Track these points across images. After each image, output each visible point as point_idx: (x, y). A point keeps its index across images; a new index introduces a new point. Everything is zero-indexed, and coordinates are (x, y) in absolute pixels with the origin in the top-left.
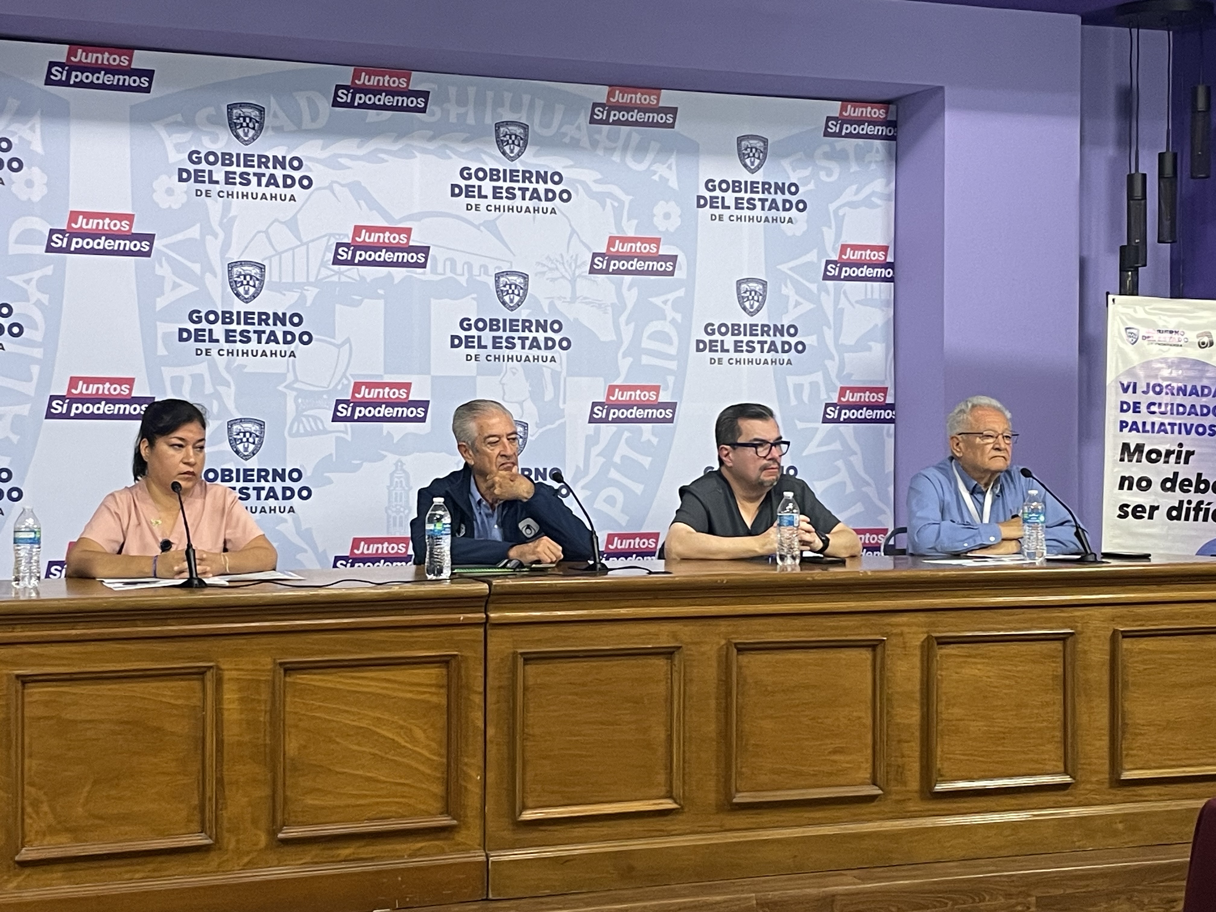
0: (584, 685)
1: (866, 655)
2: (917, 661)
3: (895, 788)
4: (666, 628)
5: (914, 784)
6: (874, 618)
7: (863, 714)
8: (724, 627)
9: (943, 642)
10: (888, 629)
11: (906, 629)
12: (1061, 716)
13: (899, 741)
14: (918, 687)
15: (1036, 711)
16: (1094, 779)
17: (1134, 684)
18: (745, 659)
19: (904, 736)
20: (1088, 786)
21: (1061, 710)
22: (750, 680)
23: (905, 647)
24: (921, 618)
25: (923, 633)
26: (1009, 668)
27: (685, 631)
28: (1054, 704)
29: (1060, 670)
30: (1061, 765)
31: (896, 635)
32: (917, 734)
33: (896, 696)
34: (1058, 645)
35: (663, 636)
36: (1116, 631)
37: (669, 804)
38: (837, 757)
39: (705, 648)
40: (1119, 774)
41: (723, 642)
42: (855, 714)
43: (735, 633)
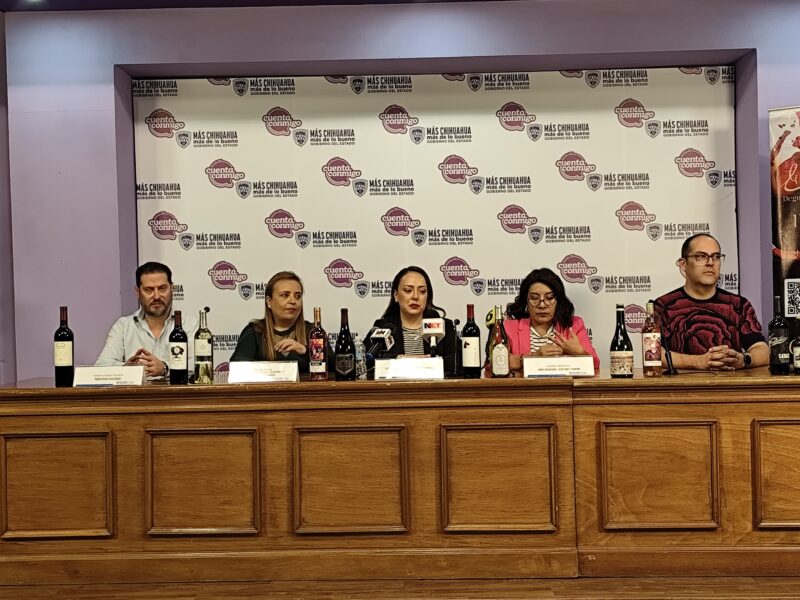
0: (47, 455)
1: (246, 440)
2: (285, 444)
3: (269, 529)
4: (102, 421)
5: (284, 526)
6: (253, 416)
7: (244, 479)
8: (142, 420)
9: (302, 432)
10: (263, 422)
11: (276, 423)
12: (397, 484)
13: (272, 498)
14: (285, 462)
15: (378, 481)
16: (426, 529)
17: (458, 464)
18: (157, 441)
19: (277, 495)
20: (422, 535)
21: (398, 480)
22: (161, 455)
23: (275, 435)
24: (289, 415)
25: (290, 425)
26: (356, 450)
27: (116, 423)
28: (393, 476)
29: (397, 453)
30: (399, 518)
31: (269, 426)
32: (286, 493)
33: (269, 468)
34: (396, 435)
35: (100, 425)
36: (441, 426)
37: (104, 533)
38: (226, 507)
39: (131, 433)
40: (446, 527)
41: (142, 430)
42: (239, 479)
43: (149, 424)
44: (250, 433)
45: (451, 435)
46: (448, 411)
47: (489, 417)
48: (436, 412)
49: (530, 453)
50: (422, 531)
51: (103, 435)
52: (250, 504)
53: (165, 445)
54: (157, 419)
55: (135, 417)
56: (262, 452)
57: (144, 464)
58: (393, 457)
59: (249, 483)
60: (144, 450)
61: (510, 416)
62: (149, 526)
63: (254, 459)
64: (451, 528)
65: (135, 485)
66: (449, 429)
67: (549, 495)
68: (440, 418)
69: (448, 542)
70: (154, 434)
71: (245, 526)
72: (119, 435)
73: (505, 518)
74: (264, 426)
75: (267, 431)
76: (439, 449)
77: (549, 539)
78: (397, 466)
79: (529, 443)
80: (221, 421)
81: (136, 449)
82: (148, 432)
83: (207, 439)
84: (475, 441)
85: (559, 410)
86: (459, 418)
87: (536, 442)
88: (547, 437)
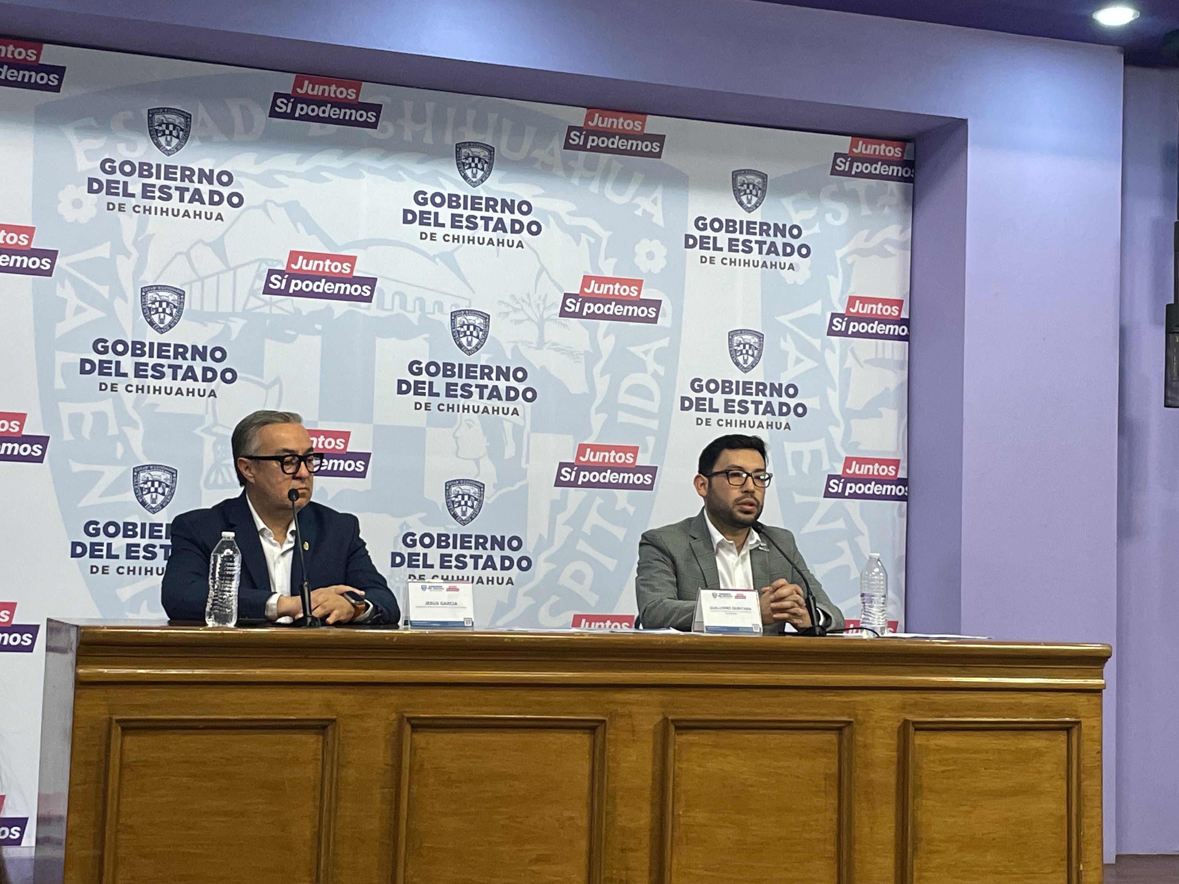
0: (203, 764)
1: (583, 739)
2: (649, 750)
4: (318, 696)
7: (575, 814)
8: (395, 697)
9: (682, 727)
10: (612, 708)
11: (635, 709)
12: (833, 824)
13: (623, 850)
14: (649, 782)
15: (802, 818)
17: (931, 790)
18: (422, 739)
19: (630, 843)
21: (835, 817)
22: (428, 766)
23: (633, 732)
24: (656, 696)
25: (657, 714)
26: (768, 762)
27: (344, 701)
28: (826, 810)
29: (834, 769)
31: (622, 716)
32: (646, 841)
34: (832, 737)
36: (906, 721)
38: (540, 867)
39: (372, 723)
41: (394, 716)
42: (566, 814)
43: (409, 705)
44: (589, 727)
45: (919, 739)
46: (917, 697)
47: (980, 708)
48: (899, 697)
49: (1039, 772)
51: (321, 725)
53: (436, 747)
54: (421, 696)
55: (383, 691)
58: (827, 777)
59: (583, 822)
60: (394, 756)
61: (1011, 708)
65: (374, 825)
66: (919, 728)
67: (1065, 844)
68: (905, 707)
70: (418, 725)
72: (350, 725)
74: (612, 715)
75: (619, 723)
76: (902, 763)
78: (835, 793)
79: (1038, 753)
80: (539, 703)
82: (405, 720)
83: (511, 738)
84: (957, 750)
85: (1082, 699)
86: (934, 708)
87: (1048, 752)
88: (1064, 746)
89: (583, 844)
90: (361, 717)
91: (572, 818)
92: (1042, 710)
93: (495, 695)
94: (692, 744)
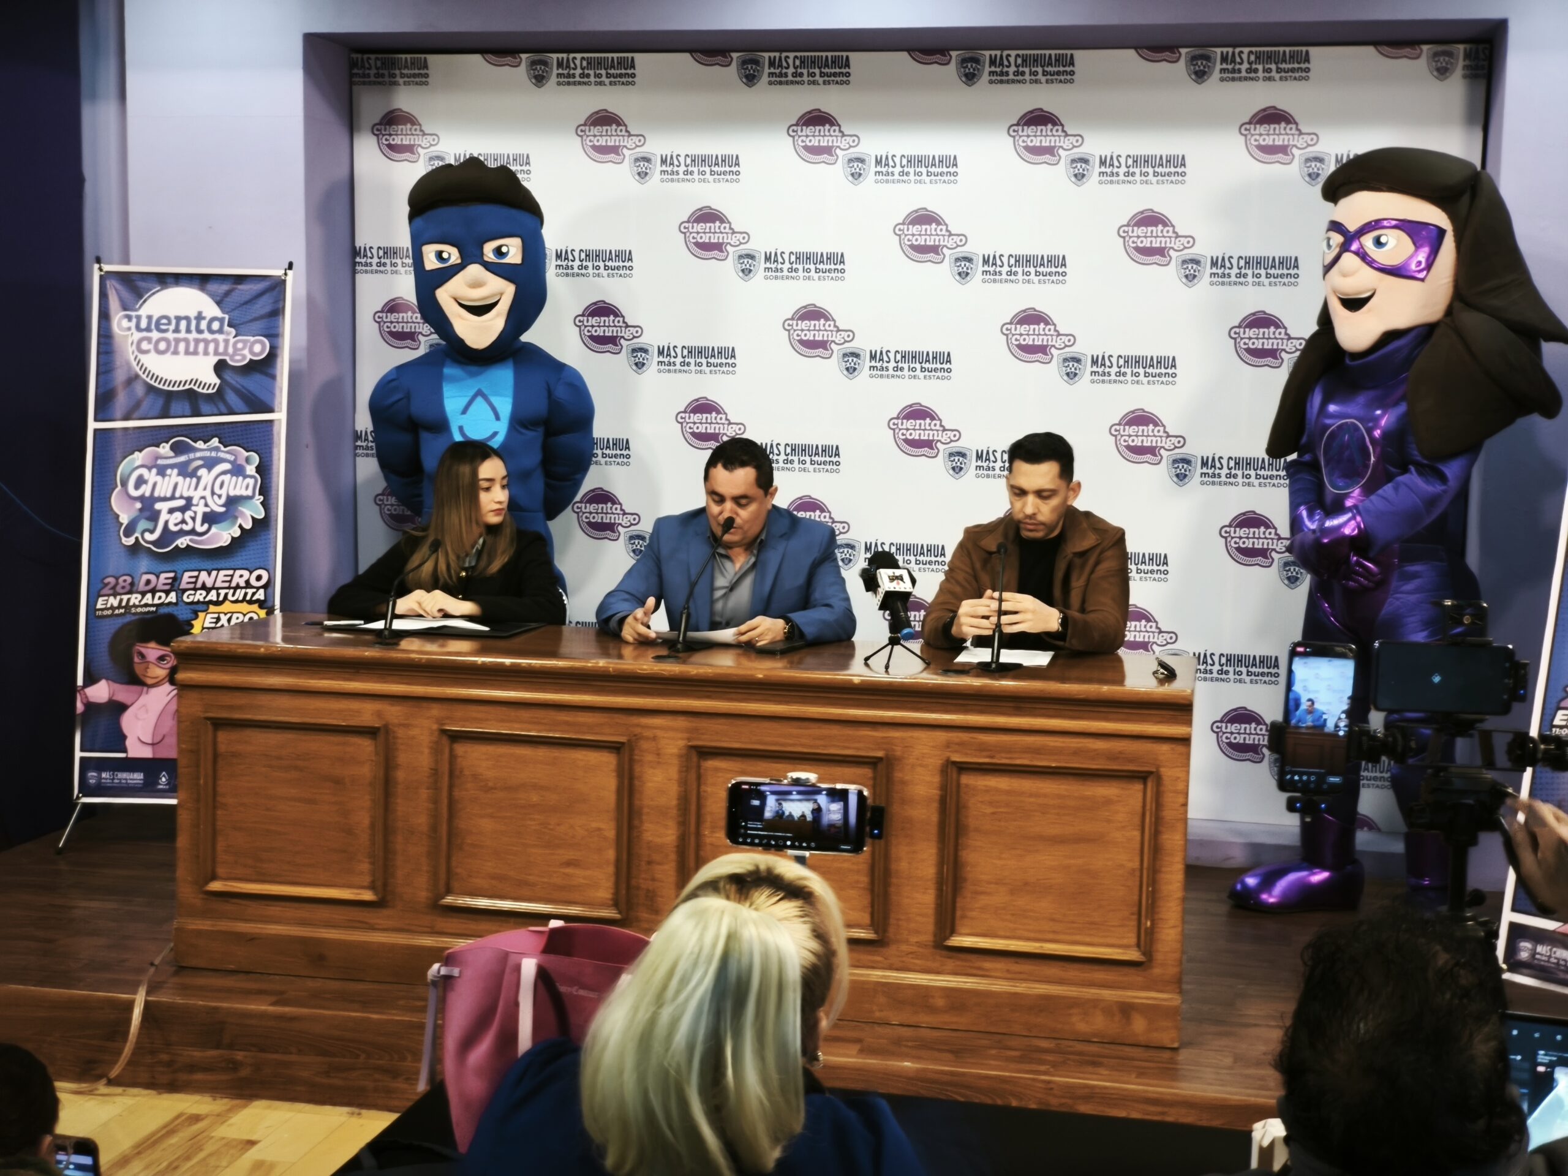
0: (279, 758)
1: (607, 760)
2: (673, 772)
4: (368, 705)
7: (602, 826)
8: (436, 711)
9: (705, 753)
10: (638, 730)
11: (659, 733)
13: (649, 863)
14: (674, 802)
16: (914, 939)
17: (978, 830)
18: (460, 749)
19: (656, 857)
20: (905, 947)
22: (466, 772)
23: (658, 754)
24: (681, 722)
25: (682, 739)
27: (393, 713)
30: (866, 915)
31: (647, 738)
32: (673, 856)
33: (645, 810)
34: (866, 771)
35: (366, 714)
36: (948, 761)
37: (368, 896)
38: (569, 870)
39: (414, 732)
40: (947, 938)
41: (435, 727)
42: (594, 825)
43: (448, 718)
44: (615, 748)
45: (967, 779)
46: (964, 736)
47: (1037, 751)
48: (942, 736)
49: (1109, 821)
50: (907, 942)
51: (370, 732)
52: (611, 869)
53: (474, 756)
54: (460, 711)
55: (425, 704)
56: (637, 783)
57: (435, 786)
59: (611, 833)
60: (437, 762)
61: (1076, 752)
62: (442, 889)
63: (619, 791)
64: (957, 941)
65: (422, 821)
66: (963, 768)
67: (1136, 898)
68: (948, 745)
69: (950, 964)
70: (456, 737)
71: (602, 905)
72: (401, 732)
73: (1054, 932)
74: (638, 737)
75: (645, 745)
76: (943, 802)
77: (1132, 975)
79: (1108, 802)
80: (567, 723)
81: (424, 760)
82: (444, 732)
83: (542, 752)
84: (1008, 793)
85: (1165, 748)
86: (982, 748)
87: (1119, 801)
88: (1140, 795)
89: (611, 854)
90: (407, 726)
91: (599, 829)
92: (1112, 757)
93: (525, 714)
94: (717, 770)
